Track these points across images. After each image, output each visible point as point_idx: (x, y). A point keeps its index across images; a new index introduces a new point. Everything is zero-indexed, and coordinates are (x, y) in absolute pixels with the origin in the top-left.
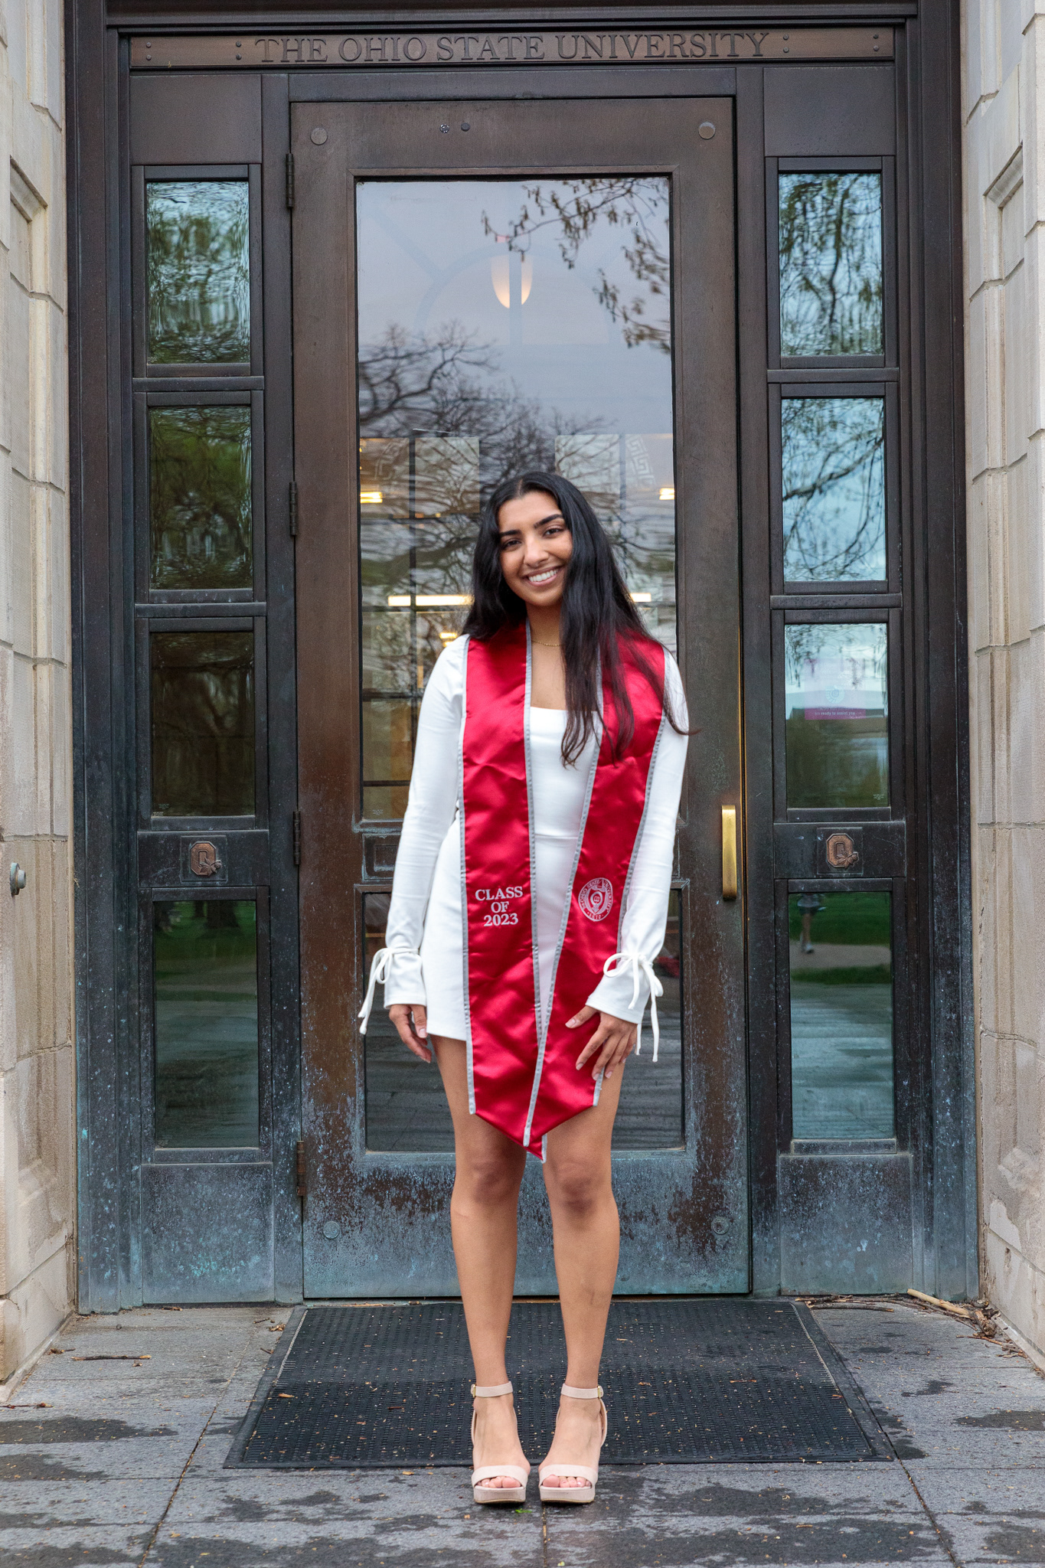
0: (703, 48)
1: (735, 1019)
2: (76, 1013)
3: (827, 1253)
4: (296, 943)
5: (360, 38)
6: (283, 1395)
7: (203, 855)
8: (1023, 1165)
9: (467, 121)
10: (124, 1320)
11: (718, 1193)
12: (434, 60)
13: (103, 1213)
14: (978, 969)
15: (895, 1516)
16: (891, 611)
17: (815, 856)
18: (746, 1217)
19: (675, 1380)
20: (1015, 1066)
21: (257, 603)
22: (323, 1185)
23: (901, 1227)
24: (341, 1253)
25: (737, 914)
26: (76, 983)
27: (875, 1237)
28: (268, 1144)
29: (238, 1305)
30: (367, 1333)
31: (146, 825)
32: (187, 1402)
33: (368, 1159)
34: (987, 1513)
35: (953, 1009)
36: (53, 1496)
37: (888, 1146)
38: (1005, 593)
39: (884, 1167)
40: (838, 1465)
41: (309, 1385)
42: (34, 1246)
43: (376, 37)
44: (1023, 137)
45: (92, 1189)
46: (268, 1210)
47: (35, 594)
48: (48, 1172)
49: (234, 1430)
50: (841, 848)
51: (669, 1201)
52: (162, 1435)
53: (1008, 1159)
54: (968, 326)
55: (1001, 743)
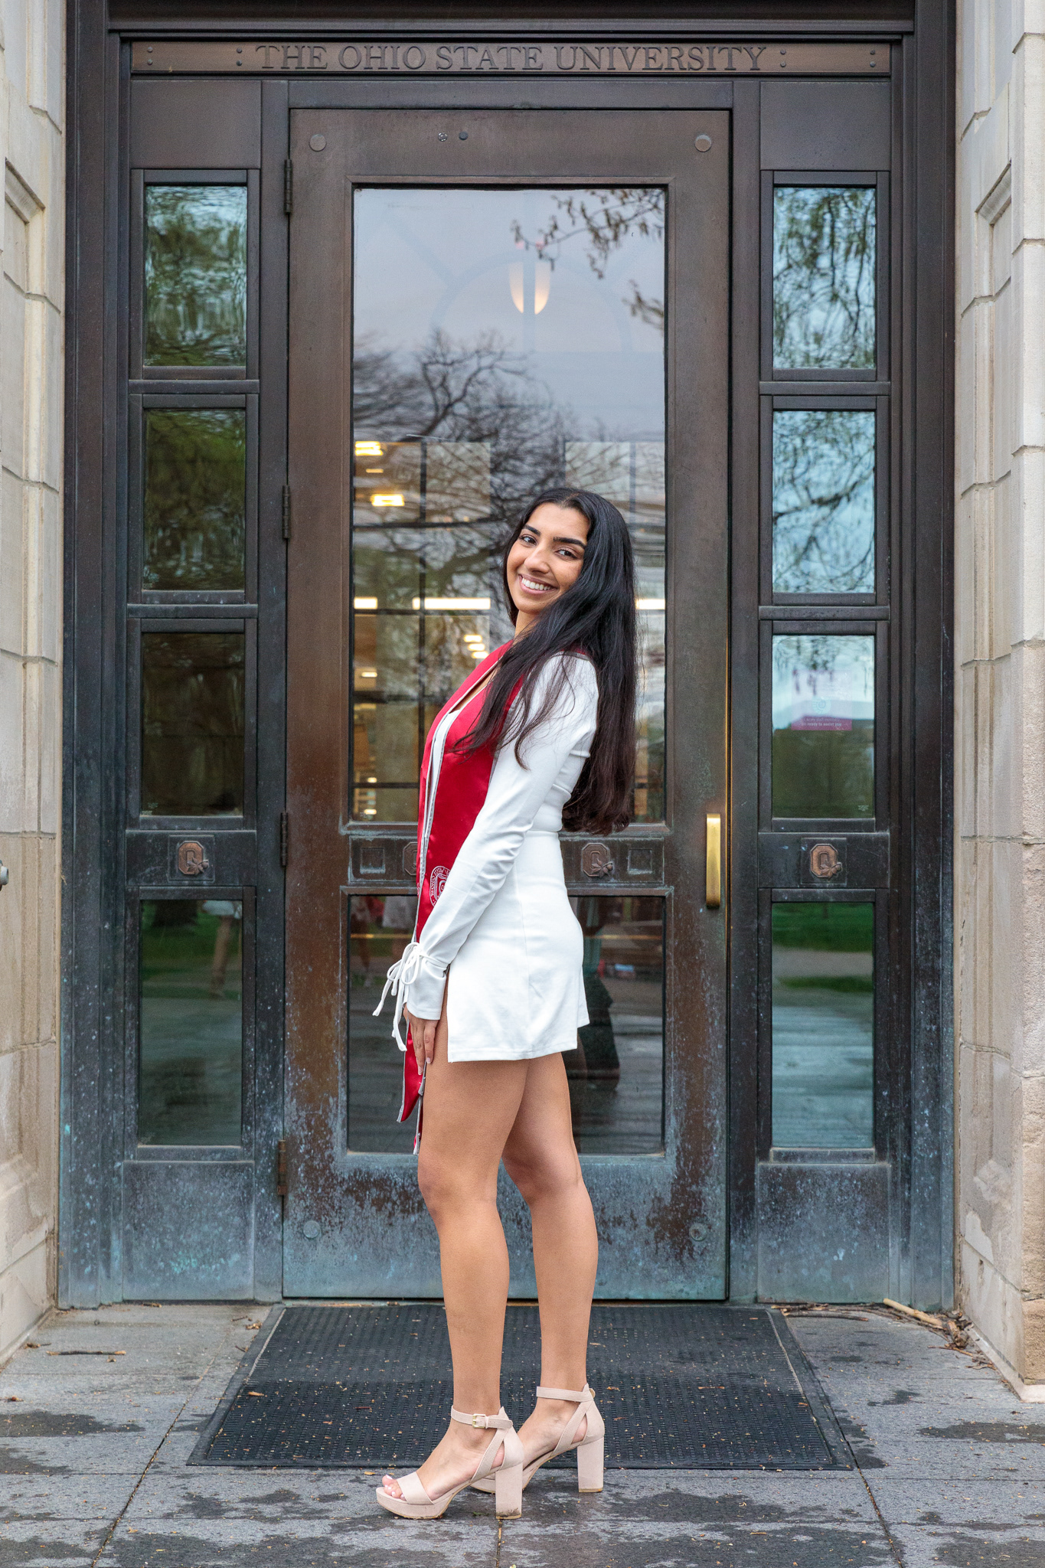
0: (701, 61)
1: (716, 1026)
2: (61, 1009)
3: (804, 1261)
4: (282, 943)
5: (360, 46)
6: (253, 1393)
7: (190, 855)
8: (997, 1177)
9: (465, 130)
10: (102, 1315)
11: (697, 1200)
12: (433, 69)
13: (85, 1210)
14: (957, 982)
15: (849, 1525)
16: (880, 624)
17: (798, 866)
18: (724, 1225)
19: (642, 1387)
20: (992, 1078)
21: (248, 605)
22: (304, 1185)
23: (878, 1236)
24: (321, 1253)
25: (720, 922)
26: (62, 980)
27: (852, 1246)
28: (250, 1143)
29: (217, 1302)
30: (343, 1332)
31: (134, 823)
32: (157, 1398)
33: (349, 1160)
34: (942, 1524)
35: (934, 1020)
36: (15, 1490)
37: (867, 1156)
38: (990, 608)
39: (861, 1177)
40: (797, 1473)
41: (280, 1383)
42: (12, 1240)
43: (375, 45)
44: (1012, 155)
45: (74, 1185)
46: (249, 1209)
47: (26, 593)
48: (28, 1167)
49: (201, 1428)
50: (825, 858)
51: (648, 1207)
52: (129, 1431)
53: (984, 1172)
54: (961, 342)
55: (984, 756)
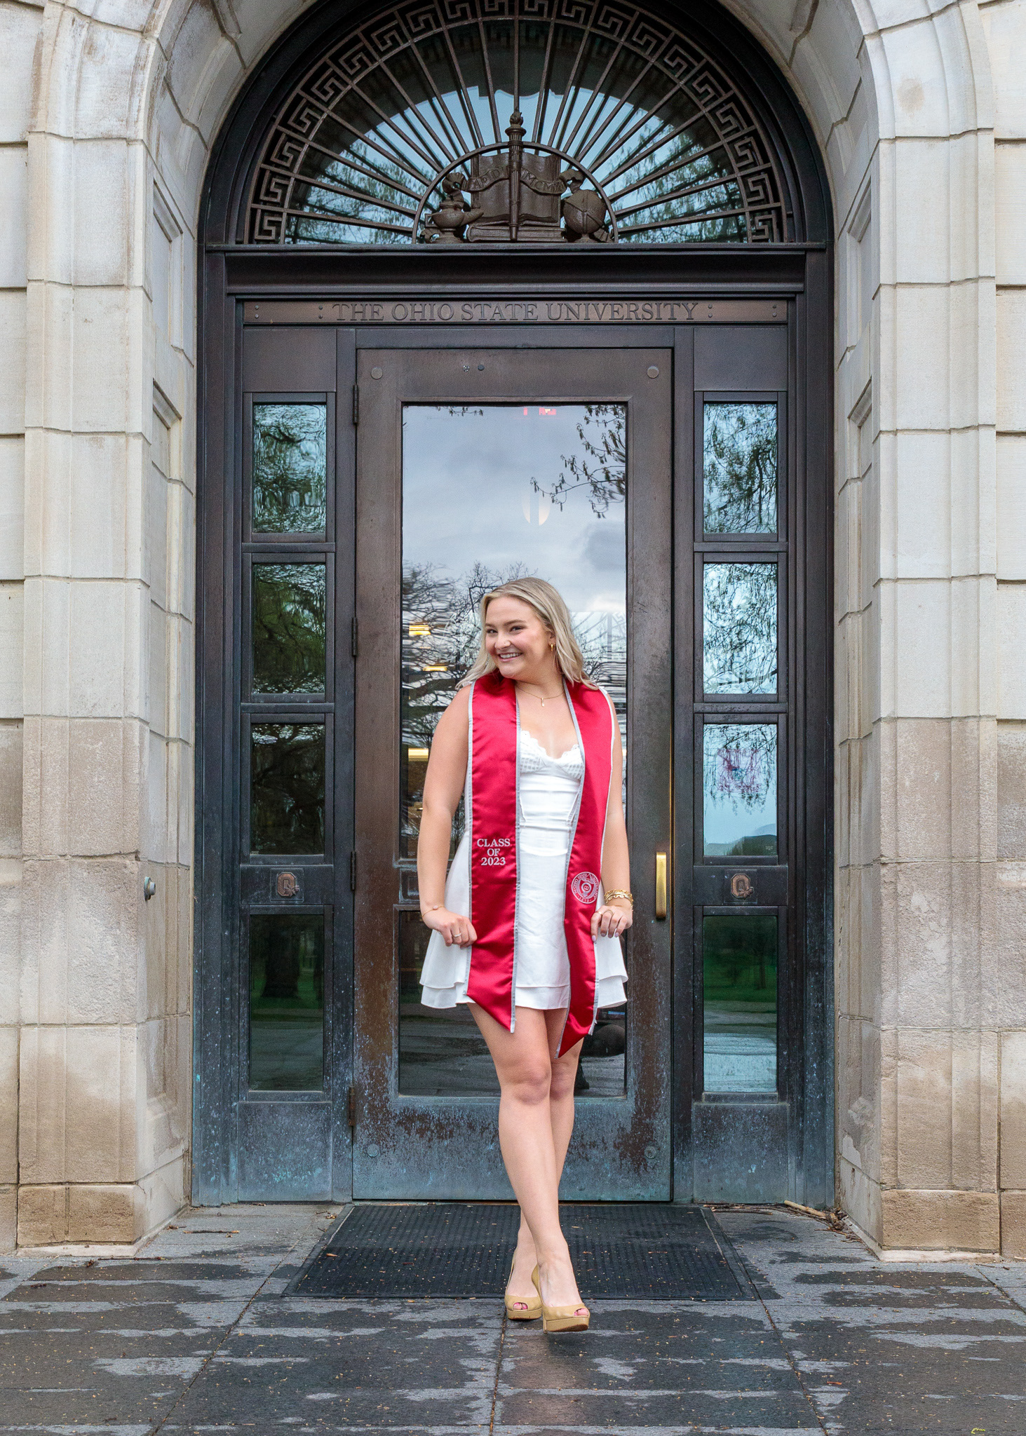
0: (651, 313)
1: (663, 1004)
2: (194, 992)
3: (728, 1173)
4: (352, 945)
5: (407, 304)
6: (330, 1255)
7: (286, 882)
8: (865, 1108)
9: (482, 363)
10: (223, 1210)
11: (649, 1129)
12: (459, 320)
13: (211, 1135)
14: (837, 971)
16: (782, 716)
17: (724, 889)
18: (670, 1147)
19: (609, 1251)
20: (861, 1038)
21: (327, 704)
22: (368, 1119)
23: (780, 1156)
24: (380, 1167)
25: (665, 929)
26: (194, 971)
27: (763, 1163)
28: (329, 1088)
29: (306, 1203)
30: (395, 1220)
31: (246, 860)
32: (261, 1258)
33: (400, 1101)
35: (820, 1000)
37: (772, 1098)
38: (859, 701)
39: (769, 1113)
41: (350, 1249)
42: (158, 1152)
43: (418, 303)
44: (873, 372)
45: (202, 1117)
46: (329, 1136)
47: (168, 693)
48: (170, 1102)
49: (292, 1275)
50: (741, 884)
51: (615, 1134)
53: (856, 1106)
54: (838, 512)
55: (855, 808)
